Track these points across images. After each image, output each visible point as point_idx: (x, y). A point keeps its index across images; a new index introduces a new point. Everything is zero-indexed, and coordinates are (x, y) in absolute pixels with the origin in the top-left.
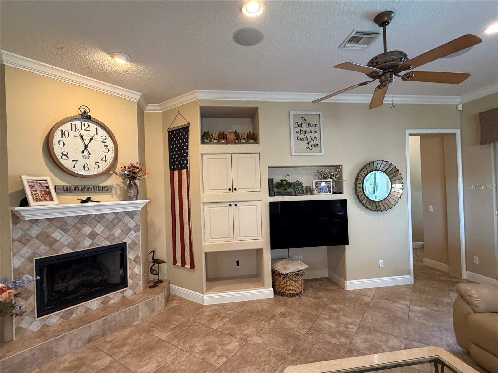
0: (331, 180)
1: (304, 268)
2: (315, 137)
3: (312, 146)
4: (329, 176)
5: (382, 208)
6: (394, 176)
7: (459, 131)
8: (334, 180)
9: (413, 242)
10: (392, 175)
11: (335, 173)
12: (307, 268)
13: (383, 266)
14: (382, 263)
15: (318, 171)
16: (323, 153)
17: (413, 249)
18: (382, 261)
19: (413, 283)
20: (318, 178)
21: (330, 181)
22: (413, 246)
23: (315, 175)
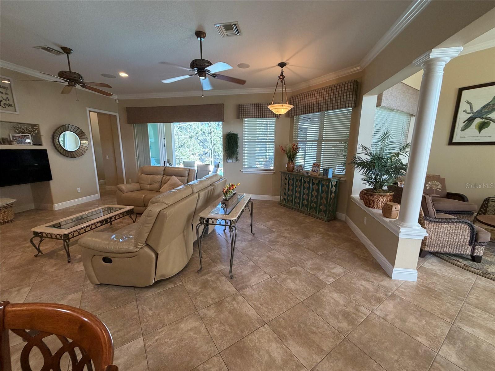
0: (30, 135)
1: (12, 202)
2: (7, 98)
3: (5, 105)
4: (27, 132)
5: (76, 156)
6: (81, 136)
7: (118, 114)
8: (32, 135)
9: (98, 180)
10: (81, 135)
11: (33, 130)
12: (15, 202)
13: (80, 191)
14: (79, 190)
15: (13, 126)
16: (18, 113)
17: (99, 185)
18: (79, 188)
19: (100, 198)
20: (14, 132)
21: (28, 135)
22: (99, 183)
23: (11, 130)
